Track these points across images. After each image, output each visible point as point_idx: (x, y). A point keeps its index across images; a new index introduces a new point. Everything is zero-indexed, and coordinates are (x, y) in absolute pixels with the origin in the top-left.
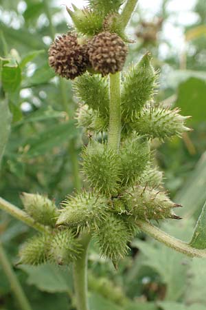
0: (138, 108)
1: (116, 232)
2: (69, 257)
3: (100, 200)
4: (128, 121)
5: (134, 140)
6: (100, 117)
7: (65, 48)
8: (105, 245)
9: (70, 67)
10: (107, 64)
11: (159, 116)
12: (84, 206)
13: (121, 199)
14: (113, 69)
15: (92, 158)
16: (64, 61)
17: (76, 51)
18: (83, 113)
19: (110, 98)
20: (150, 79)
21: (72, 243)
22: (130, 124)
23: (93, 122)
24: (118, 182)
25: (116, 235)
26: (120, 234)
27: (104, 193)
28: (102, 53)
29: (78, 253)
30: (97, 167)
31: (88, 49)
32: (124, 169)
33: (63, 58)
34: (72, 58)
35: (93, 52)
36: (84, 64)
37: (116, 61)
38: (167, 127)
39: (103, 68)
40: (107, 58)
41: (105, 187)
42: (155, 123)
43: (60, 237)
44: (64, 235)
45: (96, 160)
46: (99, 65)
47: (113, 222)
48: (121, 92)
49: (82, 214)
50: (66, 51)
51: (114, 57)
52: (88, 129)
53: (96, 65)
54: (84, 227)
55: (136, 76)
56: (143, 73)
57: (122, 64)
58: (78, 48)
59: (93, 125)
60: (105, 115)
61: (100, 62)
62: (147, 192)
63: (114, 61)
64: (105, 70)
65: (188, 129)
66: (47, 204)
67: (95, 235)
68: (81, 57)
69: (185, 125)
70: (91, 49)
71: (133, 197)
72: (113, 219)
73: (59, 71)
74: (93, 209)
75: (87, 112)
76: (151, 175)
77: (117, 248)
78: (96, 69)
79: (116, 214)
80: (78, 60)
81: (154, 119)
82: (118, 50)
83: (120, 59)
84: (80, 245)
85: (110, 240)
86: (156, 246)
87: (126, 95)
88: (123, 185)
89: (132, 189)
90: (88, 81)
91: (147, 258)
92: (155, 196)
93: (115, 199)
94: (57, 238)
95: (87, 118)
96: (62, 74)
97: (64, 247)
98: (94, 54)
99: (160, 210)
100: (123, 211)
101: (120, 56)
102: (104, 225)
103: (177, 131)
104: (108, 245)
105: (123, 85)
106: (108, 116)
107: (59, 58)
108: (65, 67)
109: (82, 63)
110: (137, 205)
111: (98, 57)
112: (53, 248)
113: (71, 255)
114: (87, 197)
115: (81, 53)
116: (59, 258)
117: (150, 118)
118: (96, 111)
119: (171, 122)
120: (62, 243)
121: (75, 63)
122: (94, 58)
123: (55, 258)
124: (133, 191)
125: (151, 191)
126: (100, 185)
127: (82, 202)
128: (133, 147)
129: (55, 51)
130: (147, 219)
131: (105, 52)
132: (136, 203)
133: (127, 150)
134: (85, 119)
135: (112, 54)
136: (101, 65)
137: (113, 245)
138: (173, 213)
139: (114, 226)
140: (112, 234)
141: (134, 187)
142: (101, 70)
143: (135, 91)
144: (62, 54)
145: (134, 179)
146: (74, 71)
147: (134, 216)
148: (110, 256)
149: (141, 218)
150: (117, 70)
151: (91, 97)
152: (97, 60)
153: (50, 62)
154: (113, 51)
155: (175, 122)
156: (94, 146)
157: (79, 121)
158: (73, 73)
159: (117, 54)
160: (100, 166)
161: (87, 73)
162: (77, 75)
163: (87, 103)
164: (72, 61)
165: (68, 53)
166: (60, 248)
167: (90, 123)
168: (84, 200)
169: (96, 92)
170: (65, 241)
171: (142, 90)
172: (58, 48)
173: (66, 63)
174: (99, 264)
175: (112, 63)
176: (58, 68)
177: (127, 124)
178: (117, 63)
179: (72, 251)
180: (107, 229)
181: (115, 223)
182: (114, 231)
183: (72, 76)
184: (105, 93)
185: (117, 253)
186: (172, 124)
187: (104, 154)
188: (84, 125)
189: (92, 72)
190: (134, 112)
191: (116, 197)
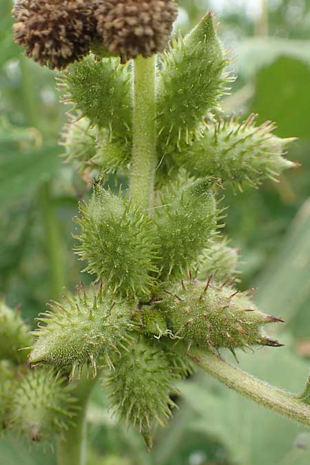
0: (191, 124)
1: (149, 375)
2: (53, 424)
3: (117, 311)
4: (171, 148)
5: (184, 188)
6: (114, 141)
7: (47, 6)
8: (128, 402)
9: (58, 45)
10: (136, 37)
11: (233, 139)
12: (84, 323)
13: (157, 307)
14: (148, 48)
15: (101, 227)
16: (46, 32)
17: (71, 12)
18: (76, 133)
19: (134, 103)
20: (215, 66)
21: (56, 395)
22: (174, 156)
23: (100, 153)
24: (151, 274)
25: (150, 380)
26: (156, 377)
27: (124, 296)
28: (126, 14)
29: (71, 415)
30: (109, 244)
31: (96, 8)
32: (163, 248)
33: (44, 26)
34: (62, 27)
35: (105, 14)
36: (86, 37)
37: (155, 31)
38: (249, 161)
39: (127, 45)
40: (135, 26)
41: (126, 284)
42: (225, 152)
43: (34, 383)
44: (41, 380)
45: (109, 231)
46: (117, 40)
47: (142, 353)
48: (156, 93)
49: (82, 340)
50: (49, 12)
51: (150, 24)
52: (87, 166)
53: (111, 40)
54: (85, 366)
55: (188, 59)
56: (201, 54)
57: (165, 37)
58: (75, 6)
59: (98, 158)
60: (123, 138)
61: (120, 33)
62: (211, 293)
63: (149, 31)
64: (130, 50)
65: (290, 164)
66: (5, 318)
67: (105, 380)
68: (79, 24)
69: (284, 156)
70: (102, 8)
71: (183, 304)
72: (141, 347)
73: (35, 52)
74: (104, 328)
75: (86, 133)
76: (216, 257)
77: (151, 405)
78: (112, 47)
79: (149, 338)
80: (73, 30)
81: (223, 146)
82: (158, 9)
83: (162, 28)
84: (73, 400)
85: (136, 389)
86: (215, 392)
87: (167, 98)
88: (162, 278)
89: (180, 287)
90: (89, 71)
91: (197, 415)
92: (228, 300)
93: (145, 307)
94: (27, 387)
95: (84, 144)
96: (42, 58)
97: (42, 404)
98: (109, 17)
99: (240, 328)
100: (162, 331)
101: (161, 22)
102: (125, 359)
103: (268, 169)
104: (133, 401)
105: (160, 77)
106: (130, 139)
107: (34, 26)
108: (48, 45)
109: (82, 37)
110: (191, 320)
111: (117, 23)
112: (19, 408)
113: (56, 421)
114: (91, 304)
115: (79, 16)
116: (33, 426)
117: (215, 144)
118: (104, 130)
119: (256, 150)
120: (37, 396)
121: (67, 37)
122: (108, 25)
123: (24, 427)
124: (184, 291)
125: (219, 290)
126: (116, 280)
127: (80, 315)
128: (182, 203)
129: (27, 12)
130: (211, 348)
131: (131, 14)
132: (189, 315)
133: (169, 209)
134: (81, 146)
135: (147, 19)
136: (122, 41)
137: (144, 401)
138: (264, 333)
139: (145, 361)
140: (141, 378)
141: (185, 282)
142: (122, 50)
143: (185, 91)
144: (41, 19)
145: (184, 267)
146: (65, 51)
147: (184, 342)
148: (138, 423)
149: (200, 344)
150: (154, 51)
151: (95, 103)
152: (114, 31)
153: (15, 35)
154: (147, 11)
155: (265, 150)
156: (104, 202)
157: (68, 149)
158: (64, 56)
159: (157, 17)
160: (116, 243)
161: (92, 56)
162: (71, 59)
163: (87, 114)
164: (63, 32)
165: (54, 17)
166: (35, 407)
167: (91, 154)
168: (85, 311)
169: (105, 93)
170: (43, 392)
171: (201, 88)
172: (33, 5)
173: (50, 36)
174: (103, 429)
175: (146, 36)
176: (32, 47)
177: (169, 155)
178: (156, 36)
179: (57, 413)
180: (131, 369)
181: (146, 355)
182: (145, 371)
183: (61, 62)
184: (124, 95)
185: (151, 416)
186: (259, 155)
187: (124, 218)
188: (80, 159)
189: (101, 53)
190: (183, 131)
191: (148, 304)
